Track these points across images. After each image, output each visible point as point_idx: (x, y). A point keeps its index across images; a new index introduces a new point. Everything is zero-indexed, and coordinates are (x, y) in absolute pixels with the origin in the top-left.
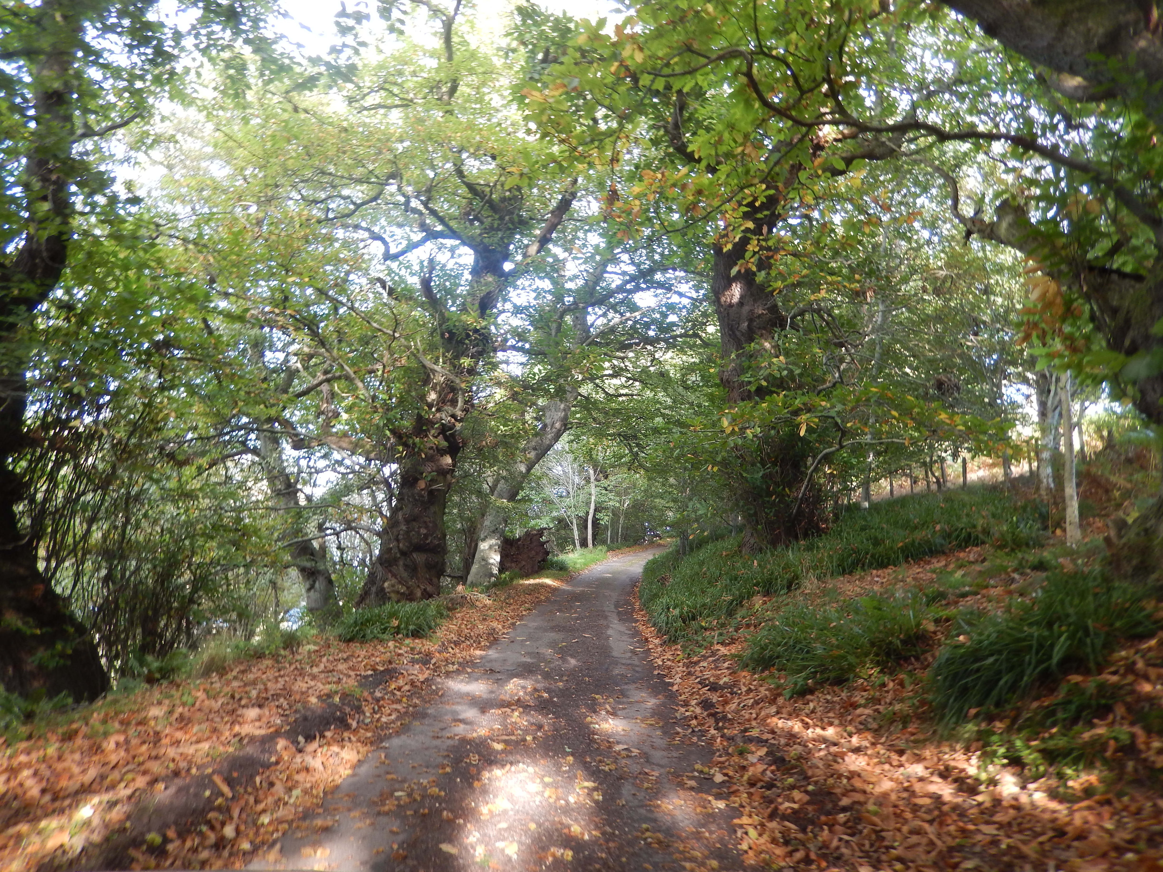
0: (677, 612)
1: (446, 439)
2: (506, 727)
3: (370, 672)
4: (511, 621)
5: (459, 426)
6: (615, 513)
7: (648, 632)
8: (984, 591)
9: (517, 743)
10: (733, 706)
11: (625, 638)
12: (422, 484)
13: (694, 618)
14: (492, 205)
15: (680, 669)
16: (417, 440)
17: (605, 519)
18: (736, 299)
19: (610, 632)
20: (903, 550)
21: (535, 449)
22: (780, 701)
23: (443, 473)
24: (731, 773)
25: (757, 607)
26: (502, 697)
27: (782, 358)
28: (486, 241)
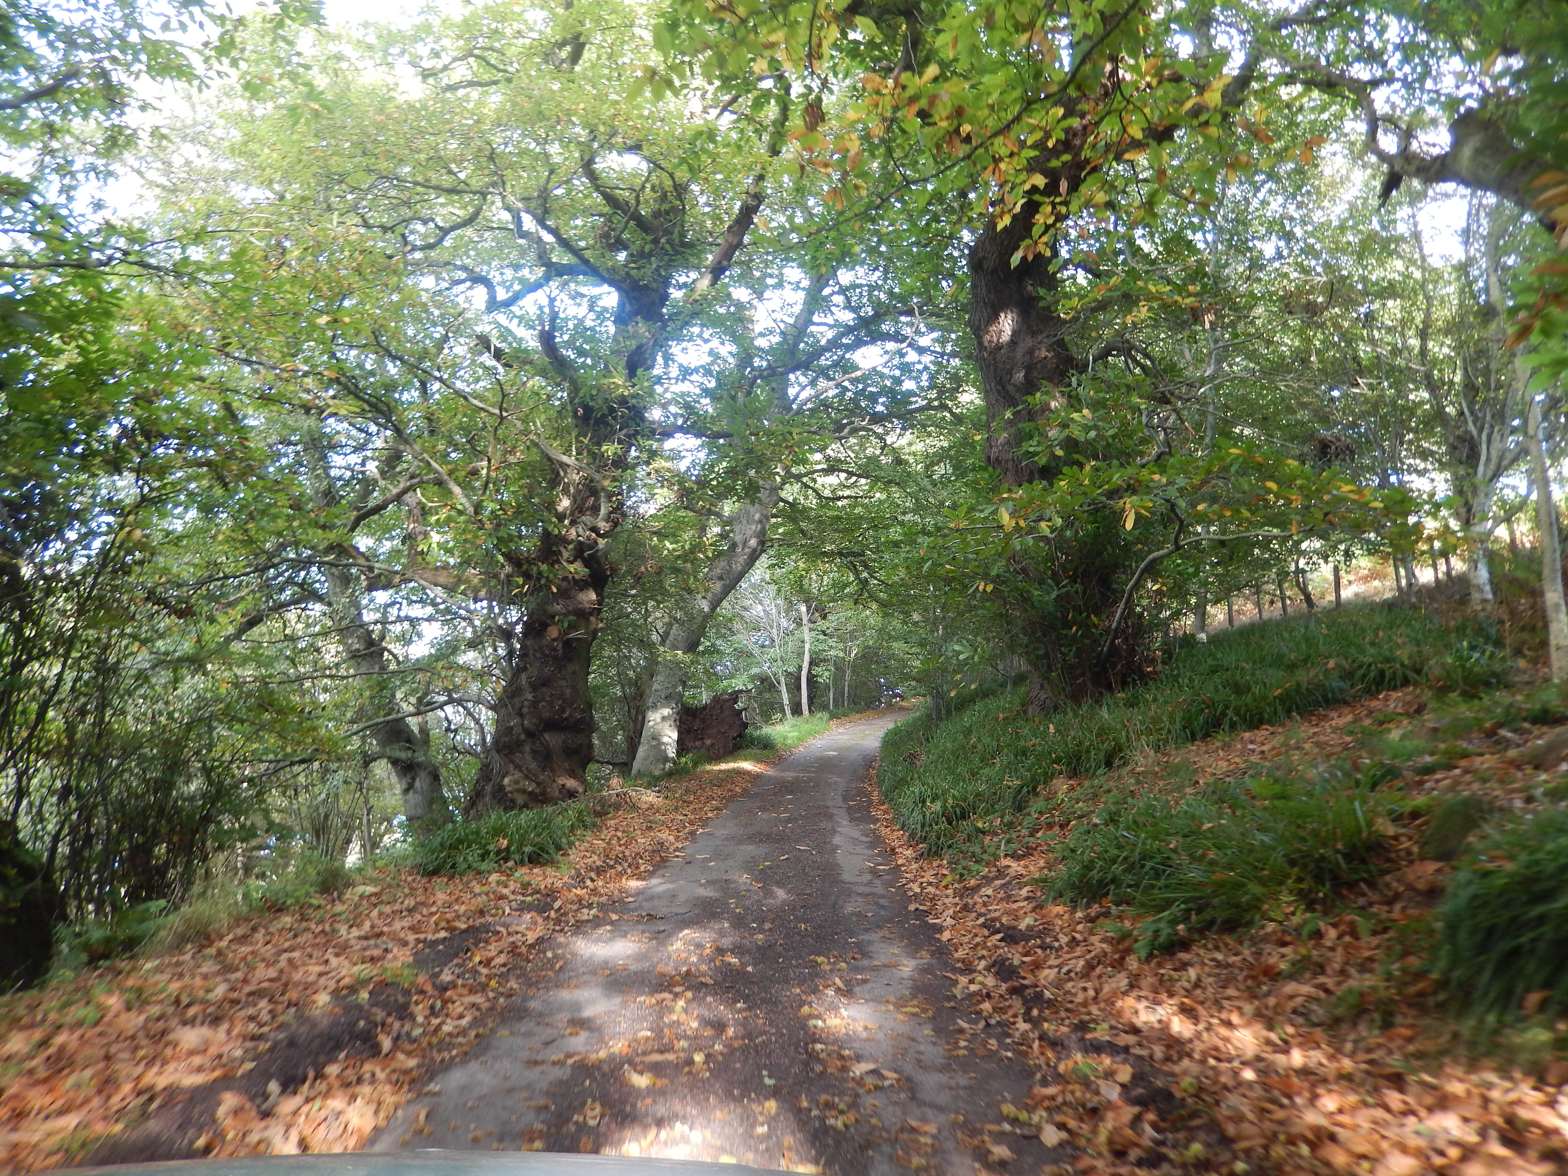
0: (937, 807)
1: (587, 563)
2: (658, 1032)
3: (443, 934)
4: (689, 828)
5: (602, 543)
6: (839, 666)
7: (894, 837)
8: (1464, 763)
9: (677, 1067)
10: (1048, 975)
11: (860, 849)
12: (553, 632)
13: (964, 816)
14: (642, 224)
15: (949, 901)
16: (544, 567)
17: (824, 675)
18: (1006, 337)
19: (837, 840)
20: (1282, 699)
21: (721, 578)
22: (1133, 963)
23: (583, 615)
24: (1072, 1124)
25: (1060, 796)
26: (661, 968)
27: (1086, 411)
28: (634, 273)
